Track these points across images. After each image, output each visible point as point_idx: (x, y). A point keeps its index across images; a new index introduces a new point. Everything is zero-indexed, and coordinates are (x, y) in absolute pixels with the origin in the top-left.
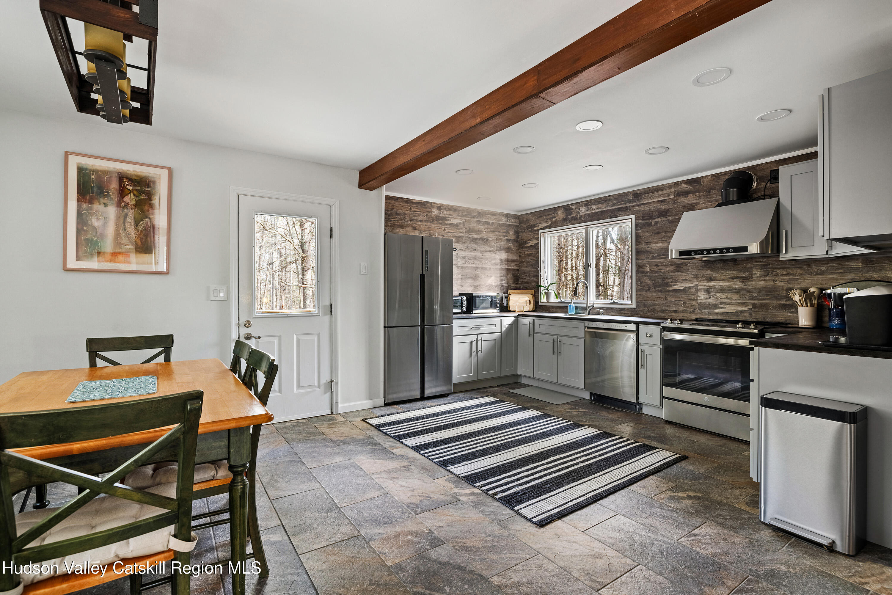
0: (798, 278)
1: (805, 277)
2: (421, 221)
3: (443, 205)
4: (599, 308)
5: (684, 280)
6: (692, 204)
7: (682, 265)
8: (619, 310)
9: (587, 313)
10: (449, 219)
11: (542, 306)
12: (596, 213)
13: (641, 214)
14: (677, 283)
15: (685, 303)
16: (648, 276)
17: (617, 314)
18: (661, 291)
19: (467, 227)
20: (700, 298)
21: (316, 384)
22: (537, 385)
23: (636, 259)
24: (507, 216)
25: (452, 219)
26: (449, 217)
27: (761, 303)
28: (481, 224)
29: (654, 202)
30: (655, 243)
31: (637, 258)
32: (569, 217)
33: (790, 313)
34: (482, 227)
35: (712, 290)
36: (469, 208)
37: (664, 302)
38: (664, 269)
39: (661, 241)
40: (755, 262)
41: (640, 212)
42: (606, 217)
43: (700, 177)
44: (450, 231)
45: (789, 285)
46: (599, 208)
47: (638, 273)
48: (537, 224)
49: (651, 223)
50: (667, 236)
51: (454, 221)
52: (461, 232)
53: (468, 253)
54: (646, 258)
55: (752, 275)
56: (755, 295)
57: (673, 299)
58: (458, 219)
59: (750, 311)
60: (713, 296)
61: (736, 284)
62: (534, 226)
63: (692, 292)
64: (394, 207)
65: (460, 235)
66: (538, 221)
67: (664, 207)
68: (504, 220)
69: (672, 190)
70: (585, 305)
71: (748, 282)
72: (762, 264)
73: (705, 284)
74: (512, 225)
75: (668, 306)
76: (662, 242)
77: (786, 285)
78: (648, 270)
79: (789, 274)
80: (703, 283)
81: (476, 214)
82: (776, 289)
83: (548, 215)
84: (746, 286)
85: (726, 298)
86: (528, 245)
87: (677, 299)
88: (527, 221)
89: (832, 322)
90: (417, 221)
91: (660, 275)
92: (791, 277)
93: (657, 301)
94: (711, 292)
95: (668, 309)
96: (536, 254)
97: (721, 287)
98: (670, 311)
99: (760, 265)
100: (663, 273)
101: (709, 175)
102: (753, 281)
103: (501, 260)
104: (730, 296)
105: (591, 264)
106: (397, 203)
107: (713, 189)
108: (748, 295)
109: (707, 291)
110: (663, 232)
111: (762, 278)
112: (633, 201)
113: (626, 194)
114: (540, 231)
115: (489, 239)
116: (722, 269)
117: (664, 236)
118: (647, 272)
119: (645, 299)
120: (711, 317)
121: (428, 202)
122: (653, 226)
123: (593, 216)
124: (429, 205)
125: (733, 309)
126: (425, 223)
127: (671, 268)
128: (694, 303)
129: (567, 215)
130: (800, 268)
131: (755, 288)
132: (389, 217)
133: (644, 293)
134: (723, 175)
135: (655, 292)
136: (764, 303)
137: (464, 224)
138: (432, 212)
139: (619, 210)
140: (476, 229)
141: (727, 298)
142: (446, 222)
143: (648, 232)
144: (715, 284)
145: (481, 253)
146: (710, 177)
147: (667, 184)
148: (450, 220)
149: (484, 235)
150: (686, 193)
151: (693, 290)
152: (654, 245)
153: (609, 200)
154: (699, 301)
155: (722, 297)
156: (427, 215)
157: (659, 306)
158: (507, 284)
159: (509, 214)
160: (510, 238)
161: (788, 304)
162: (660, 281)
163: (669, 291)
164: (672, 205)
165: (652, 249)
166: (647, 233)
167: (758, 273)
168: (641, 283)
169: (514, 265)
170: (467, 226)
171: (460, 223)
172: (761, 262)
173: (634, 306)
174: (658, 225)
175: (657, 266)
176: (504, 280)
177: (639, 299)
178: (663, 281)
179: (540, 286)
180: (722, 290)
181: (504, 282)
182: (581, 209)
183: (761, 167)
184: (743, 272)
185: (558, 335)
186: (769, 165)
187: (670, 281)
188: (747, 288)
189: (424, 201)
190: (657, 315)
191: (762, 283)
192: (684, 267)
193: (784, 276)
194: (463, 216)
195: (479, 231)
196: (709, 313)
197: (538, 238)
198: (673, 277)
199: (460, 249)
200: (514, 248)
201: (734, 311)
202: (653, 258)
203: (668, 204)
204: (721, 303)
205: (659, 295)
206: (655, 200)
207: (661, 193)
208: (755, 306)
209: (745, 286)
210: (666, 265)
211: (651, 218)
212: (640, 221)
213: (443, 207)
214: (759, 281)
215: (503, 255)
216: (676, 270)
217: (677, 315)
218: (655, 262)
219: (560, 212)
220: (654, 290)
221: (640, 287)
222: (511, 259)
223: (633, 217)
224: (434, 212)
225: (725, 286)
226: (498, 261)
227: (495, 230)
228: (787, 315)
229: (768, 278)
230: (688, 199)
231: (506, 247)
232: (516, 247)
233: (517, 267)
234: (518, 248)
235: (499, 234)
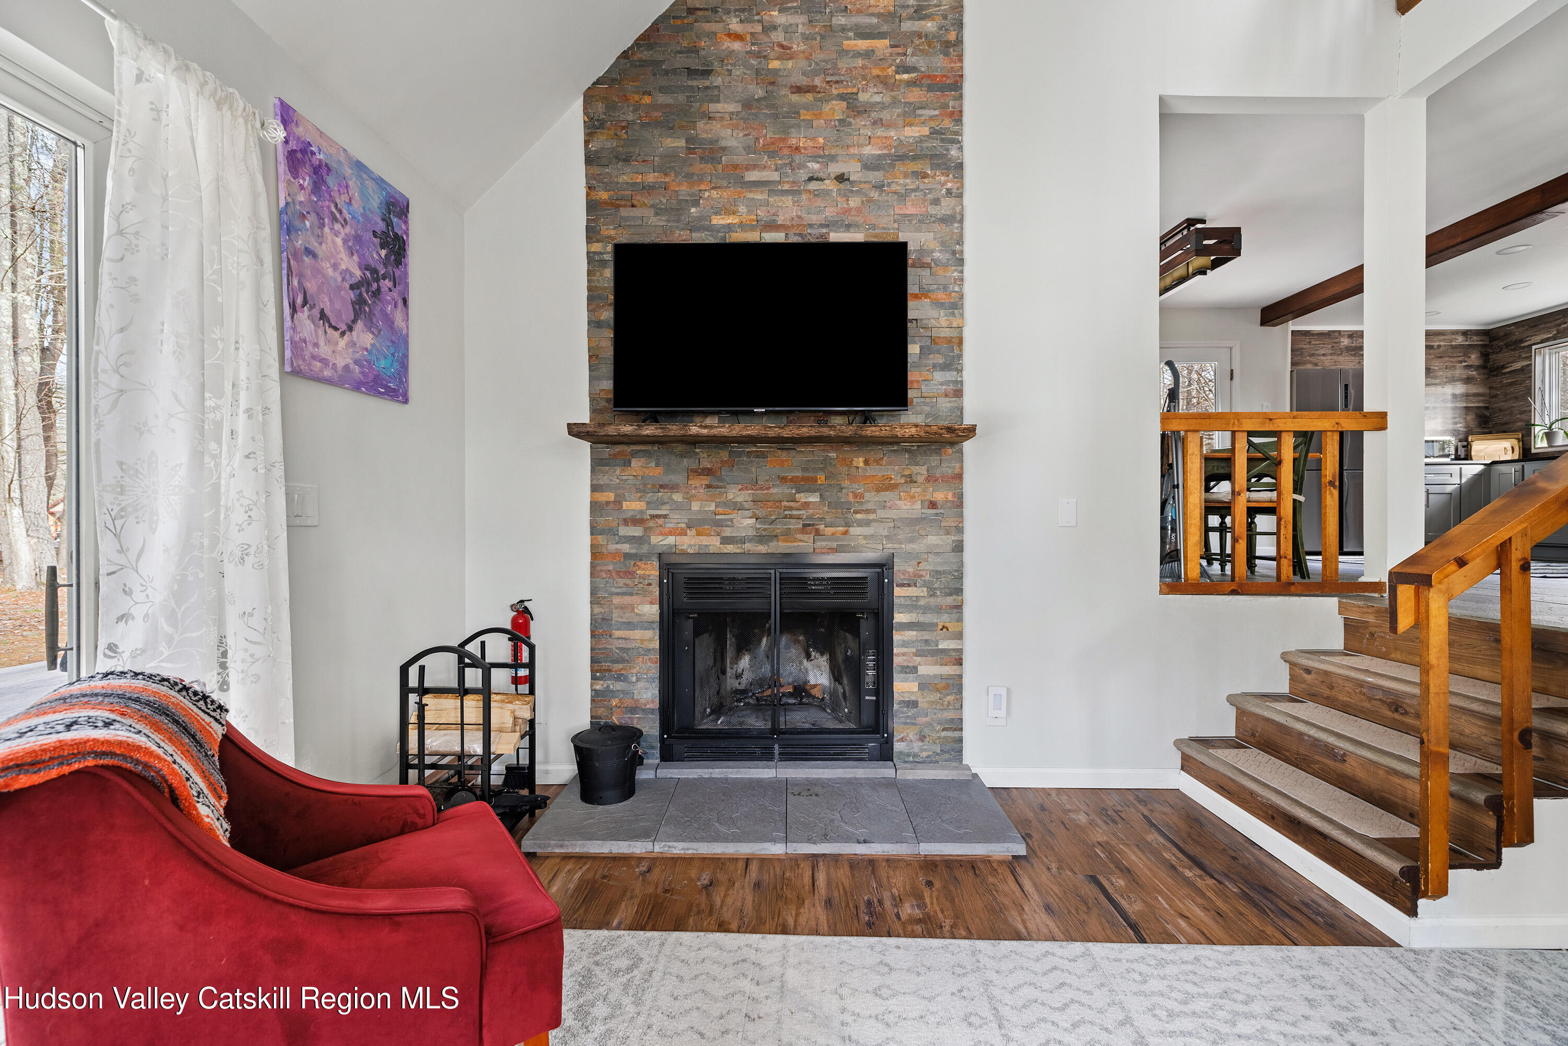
2: (1324, 355)
24: (1465, 333)
48: (1527, 337)
62: (1520, 342)
66: (1531, 333)
68: (1460, 340)
74: (1476, 345)
86: (1506, 370)
90: (1318, 355)
96: (1525, 380)
103: (1454, 396)
114: (1534, 347)
121: (1334, 331)
124: (1337, 334)
126: (1329, 357)
138: (1340, 342)
156: (1333, 347)
158: (1466, 427)
159: (1470, 331)
160: (1471, 363)
169: (1480, 402)
176: (1461, 422)
179: (1534, 425)
181: (1459, 425)
197: (1528, 358)
200: (1480, 377)
215: (1460, 389)
222: (1474, 393)
224: (1343, 342)
226: (1450, 397)
227: (1446, 355)
231: (1465, 376)
232: (1482, 376)
233: (1486, 403)
234: (1488, 376)
235: (1452, 359)
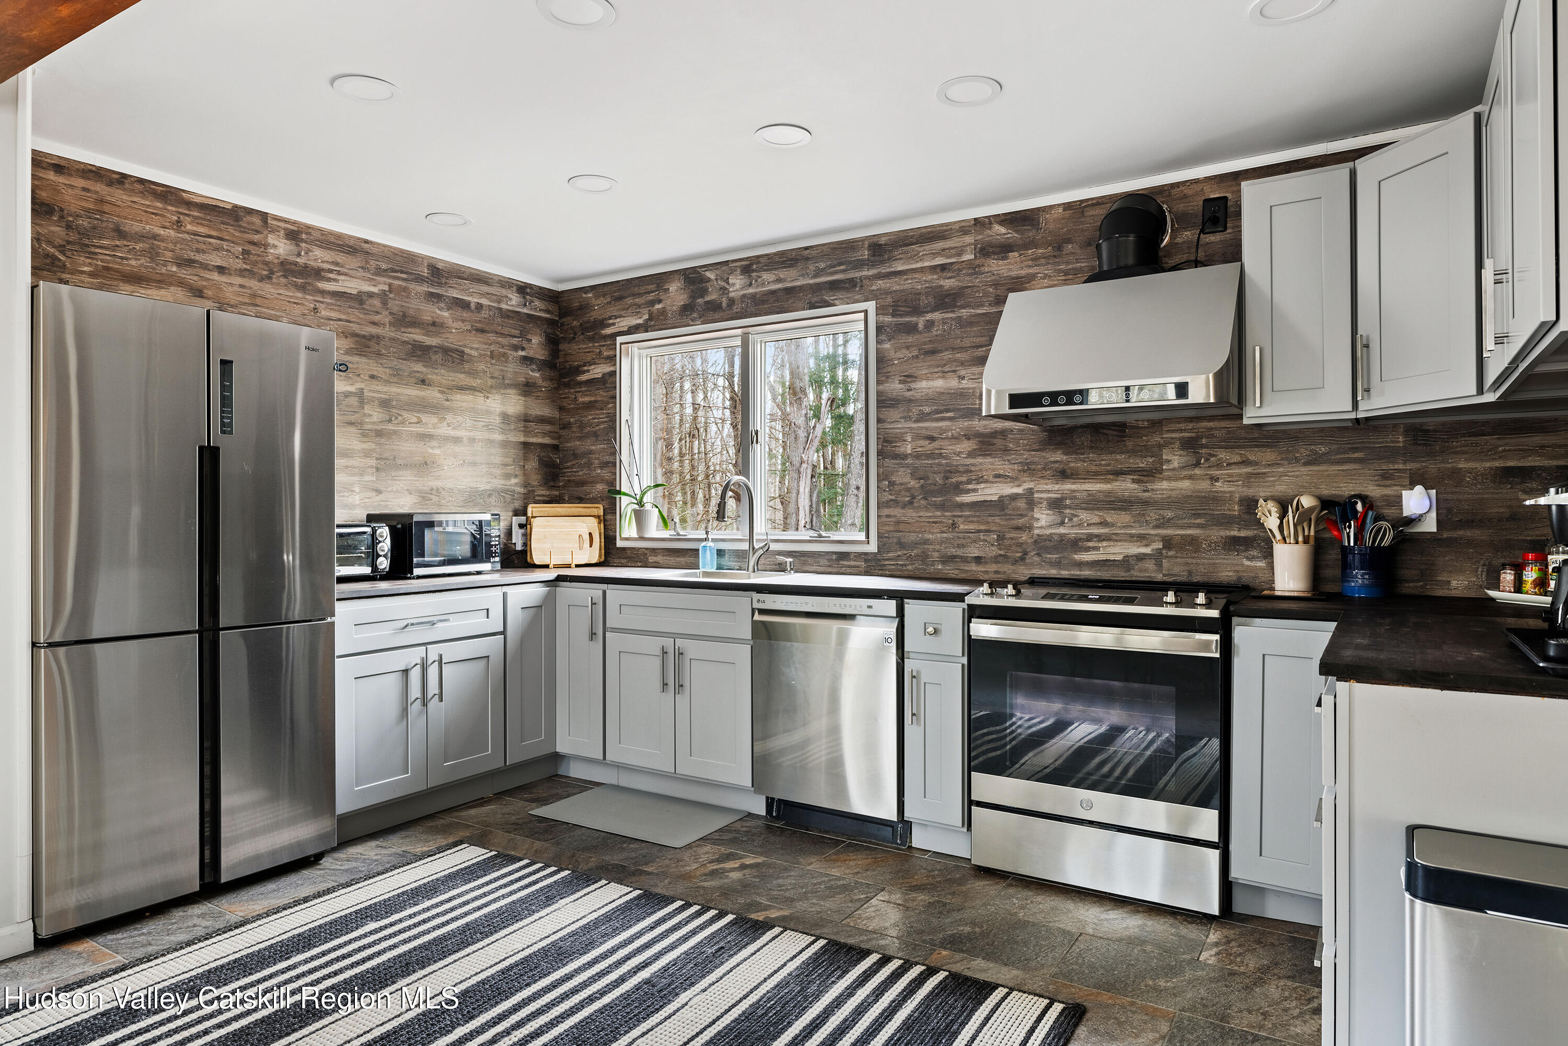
0: (1264, 473)
1: (1281, 470)
2: (221, 270)
3: (308, 228)
4: (781, 553)
5: (998, 476)
6: (1018, 278)
7: (995, 437)
8: (834, 557)
9: (751, 568)
10: (331, 276)
11: (624, 549)
12: (773, 292)
13: (889, 300)
14: (982, 486)
15: (1001, 538)
16: (907, 466)
17: (830, 570)
18: (942, 507)
19: (395, 309)
20: (1039, 525)
22: (615, 782)
23: (879, 421)
24: (523, 289)
25: (343, 277)
26: (331, 271)
27: (1182, 536)
28: (442, 305)
29: (922, 270)
30: (927, 379)
31: (881, 416)
32: (700, 301)
33: (1248, 559)
34: (446, 314)
35: (1068, 502)
36: (402, 251)
37: (950, 535)
38: (949, 448)
39: (940, 374)
40: (1168, 431)
41: (887, 293)
42: (800, 304)
43: (1038, 209)
44: (334, 315)
45: (1245, 489)
46: (779, 280)
47: (884, 458)
48: (610, 318)
49: (917, 324)
50: (955, 360)
51: (347, 284)
52: (374, 323)
53: (399, 390)
54: (904, 417)
55: (1162, 465)
56: (1169, 514)
57: (972, 527)
58: (363, 279)
59: (1157, 557)
60: (1070, 520)
61: (1126, 486)
62: (603, 324)
63: (1018, 509)
64: (107, 208)
65: (373, 330)
66: (613, 310)
67: (948, 284)
68: (513, 301)
69: (969, 239)
70: (745, 546)
71: (1153, 482)
72: (1183, 437)
73: (1049, 487)
74: (539, 318)
75: (959, 546)
76: (943, 377)
77: (1240, 489)
78: (909, 449)
79: (1245, 462)
80: (1046, 484)
81: (425, 272)
82: (1215, 499)
83: (640, 295)
84: (1148, 491)
85: (1101, 523)
86: (583, 378)
87: (983, 527)
88: (581, 308)
89: (1349, 581)
90: (205, 267)
91: (939, 465)
92: (1249, 470)
93: (932, 533)
94: (1066, 507)
95: (960, 552)
96: (608, 403)
97: (1089, 495)
98: (964, 560)
99: (1180, 439)
100: (946, 458)
101: (1059, 205)
102: (1163, 479)
103: (505, 417)
104: (1110, 517)
105: (757, 433)
106: (118, 195)
107: (1069, 241)
108: (1153, 515)
109: (1056, 505)
110: (947, 350)
111: (1184, 473)
112: (870, 264)
113: (850, 245)
114: (620, 339)
115: (467, 350)
116: (1091, 448)
117: (950, 361)
118: (905, 456)
119: (901, 527)
120: (1065, 573)
121: (250, 211)
122: (921, 333)
123: (763, 302)
124: (257, 221)
125: (1116, 551)
126: (238, 280)
127: (966, 446)
128: (1024, 537)
129: (693, 297)
130: (1271, 447)
131: (1169, 497)
133: (897, 512)
134: (1093, 205)
135: (926, 508)
136: (1190, 535)
137: (383, 296)
138: (266, 246)
139: (834, 286)
140: (427, 318)
141: (1103, 524)
142: (322, 285)
143: (908, 348)
144: (1074, 487)
145: (442, 392)
146: (1061, 210)
147: (955, 223)
148: (335, 280)
149: (452, 339)
150: (1003, 249)
151: (1021, 504)
152: (924, 384)
153: (807, 259)
154: (1036, 532)
155: (1092, 521)
156: (245, 252)
157: (937, 547)
158: (525, 487)
159: (531, 286)
160: (531, 354)
161: (1245, 538)
162: (939, 479)
163: (962, 506)
164: (967, 278)
165: (918, 395)
166: (905, 351)
167: (1175, 459)
168: (892, 484)
169: (544, 434)
170: (395, 304)
171: (371, 295)
172: (1181, 431)
173: (873, 548)
174: (935, 331)
175: (932, 439)
176: (516, 476)
177: (887, 528)
178: (947, 478)
179: (619, 492)
180: (1093, 503)
181: (514, 481)
182: (731, 281)
183: (1182, 191)
184: (1141, 456)
185: (674, 636)
186: (1200, 186)
187: (964, 479)
188: (1150, 497)
189: (236, 207)
190: (932, 569)
191: (1186, 484)
192: (998, 442)
193: (1233, 467)
194: (379, 272)
195: (436, 326)
196: (1060, 562)
197: (612, 359)
198: (973, 468)
199: (372, 377)
200: (545, 384)
201: (1120, 557)
202: (922, 417)
203: (958, 275)
204: (1090, 537)
205: (935, 517)
206: (926, 264)
207: (940, 245)
208: (1168, 543)
209: (1144, 491)
210: (953, 437)
211: (917, 311)
212: (888, 319)
213: (308, 234)
214: (1177, 479)
215: (514, 404)
216: (980, 450)
217: (981, 568)
218: (927, 428)
219: (674, 287)
220: (923, 502)
221: (887, 497)
222: (537, 416)
223: (871, 306)
224: (275, 246)
225: (1099, 491)
226: (498, 420)
227: (486, 328)
228: (1242, 565)
229: (1197, 471)
230: (1009, 264)
231: (522, 379)
232: (549, 382)
233: (553, 438)
234: (556, 385)
235: (500, 339)
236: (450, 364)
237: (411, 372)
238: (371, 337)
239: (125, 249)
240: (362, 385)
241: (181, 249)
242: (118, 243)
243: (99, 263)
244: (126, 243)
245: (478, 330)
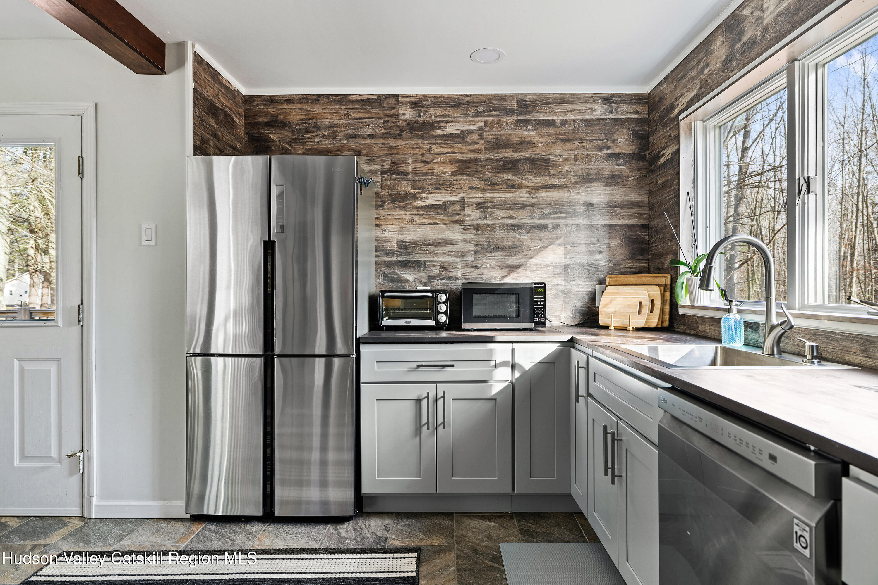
2: (371, 136)
3: (425, 97)
10: (442, 125)
19: (490, 138)
21: (54, 453)
24: (608, 99)
25: (450, 124)
26: (441, 122)
28: (530, 127)
32: (738, 46)
34: (533, 133)
36: (495, 95)
44: (443, 150)
48: (677, 100)
51: (453, 128)
52: (473, 151)
53: (492, 195)
58: (465, 122)
62: (672, 108)
64: (311, 116)
65: (472, 156)
66: (678, 92)
68: (599, 111)
74: (626, 119)
81: (515, 106)
83: (695, 67)
86: (661, 162)
88: (659, 101)
90: (362, 137)
96: (673, 180)
103: (591, 206)
105: (808, 181)
106: (317, 107)
114: (681, 118)
115: (552, 158)
121: (388, 97)
124: (392, 101)
126: (381, 141)
129: (732, 46)
132: (301, 137)
137: (480, 131)
138: (398, 115)
140: (516, 139)
142: (434, 132)
145: (529, 192)
148: (445, 127)
149: (538, 152)
156: (385, 123)
158: (610, 261)
159: (617, 95)
160: (617, 151)
169: (631, 216)
170: (489, 135)
171: (471, 132)
176: (600, 252)
179: (679, 262)
181: (597, 256)
189: (380, 96)
194: (477, 114)
195: (525, 144)
197: (676, 138)
199: (472, 188)
200: (632, 174)
213: (426, 101)
215: (599, 194)
219: (718, 44)
222: (622, 202)
224: (404, 114)
226: (583, 209)
227: (571, 138)
231: (607, 173)
232: (636, 172)
233: (641, 219)
234: (645, 174)
235: (585, 144)
236: (536, 171)
237: (502, 181)
238: (470, 161)
239: (320, 136)
240: (463, 195)
241: (349, 129)
242: (316, 134)
243: (307, 147)
244: (320, 133)
245: (562, 141)
